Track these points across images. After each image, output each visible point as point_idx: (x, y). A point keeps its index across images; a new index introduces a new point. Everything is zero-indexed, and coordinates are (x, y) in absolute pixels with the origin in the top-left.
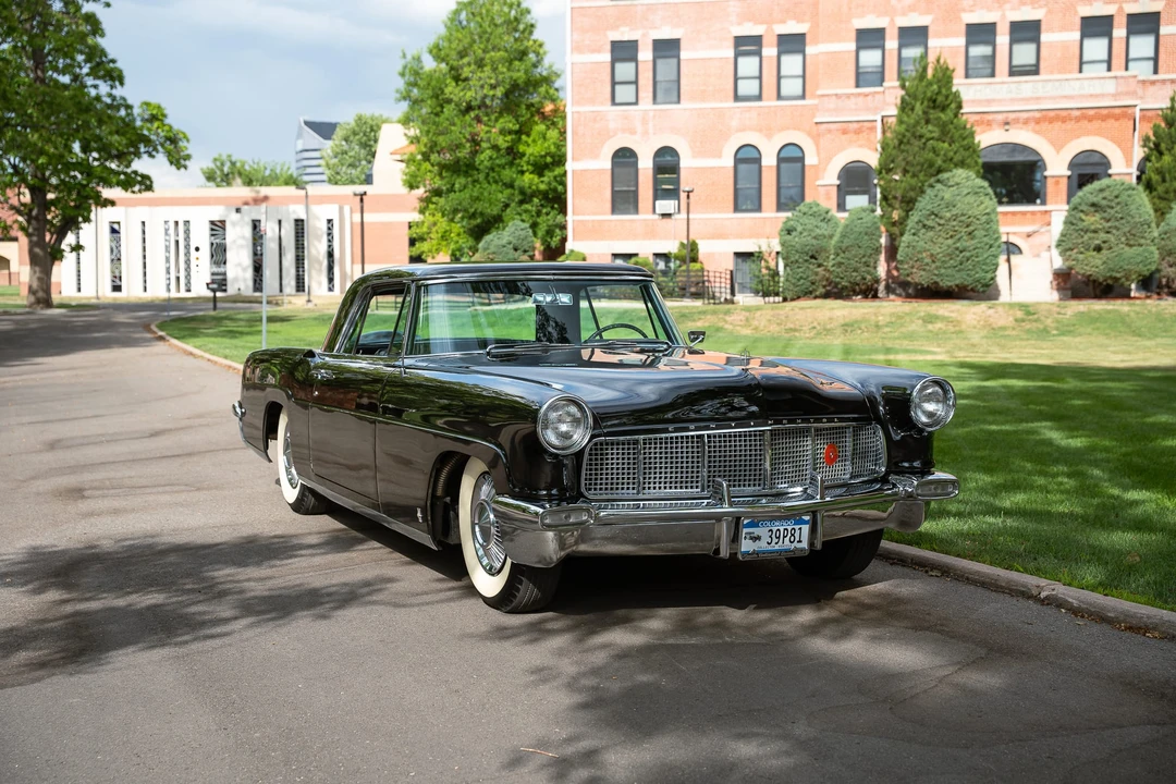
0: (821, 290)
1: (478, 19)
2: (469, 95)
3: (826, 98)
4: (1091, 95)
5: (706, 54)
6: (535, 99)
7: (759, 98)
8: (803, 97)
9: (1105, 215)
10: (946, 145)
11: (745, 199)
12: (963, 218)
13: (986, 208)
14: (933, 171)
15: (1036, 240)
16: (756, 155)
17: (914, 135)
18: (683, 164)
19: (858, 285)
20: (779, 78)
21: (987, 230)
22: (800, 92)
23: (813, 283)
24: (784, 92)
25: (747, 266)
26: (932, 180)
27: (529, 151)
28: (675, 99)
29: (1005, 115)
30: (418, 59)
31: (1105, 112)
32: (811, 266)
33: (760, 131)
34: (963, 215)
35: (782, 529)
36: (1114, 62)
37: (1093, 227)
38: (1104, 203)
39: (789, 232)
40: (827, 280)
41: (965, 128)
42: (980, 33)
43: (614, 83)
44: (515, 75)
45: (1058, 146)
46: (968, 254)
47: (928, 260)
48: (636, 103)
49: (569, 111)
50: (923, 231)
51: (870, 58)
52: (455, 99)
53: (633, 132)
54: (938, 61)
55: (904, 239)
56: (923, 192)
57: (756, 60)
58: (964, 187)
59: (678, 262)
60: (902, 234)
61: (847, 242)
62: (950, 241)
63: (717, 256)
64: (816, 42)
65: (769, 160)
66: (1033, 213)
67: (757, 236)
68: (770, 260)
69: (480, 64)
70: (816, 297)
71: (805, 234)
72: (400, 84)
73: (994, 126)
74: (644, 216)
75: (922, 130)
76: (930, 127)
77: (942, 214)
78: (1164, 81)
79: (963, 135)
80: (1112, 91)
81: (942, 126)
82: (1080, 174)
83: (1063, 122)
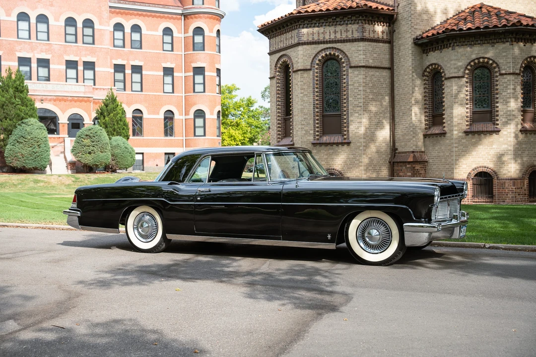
4: (76, 92)
9: (92, 140)
10: (24, 108)
12: (36, 139)
13: (45, 135)
14: (20, 118)
15: (55, 149)
17: (9, 102)
21: (45, 144)
26: (20, 122)
29: (41, 97)
31: (81, 99)
36: (79, 79)
37: (87, 144)
38: (91, 135)
41: (31, 101)
42: (24, 61)
45: (63, 112)
46: (38, 154)
47: (21, 157)
50: (17, 144)
54: (17, 72)
55: (7, 147)
56: (15, 127)
58: (34, 126)
60: (5, 145)
62: (30, 149)
66: (54, 138)
73: (37, 101)
75: (13, 100)
76: (17, 100)
77: (26, 137)
78: (101, 89)
79: (30, 104)
80: (84, 91)
81: (22, 99)
82: (72, 123)
83: (65, 101)
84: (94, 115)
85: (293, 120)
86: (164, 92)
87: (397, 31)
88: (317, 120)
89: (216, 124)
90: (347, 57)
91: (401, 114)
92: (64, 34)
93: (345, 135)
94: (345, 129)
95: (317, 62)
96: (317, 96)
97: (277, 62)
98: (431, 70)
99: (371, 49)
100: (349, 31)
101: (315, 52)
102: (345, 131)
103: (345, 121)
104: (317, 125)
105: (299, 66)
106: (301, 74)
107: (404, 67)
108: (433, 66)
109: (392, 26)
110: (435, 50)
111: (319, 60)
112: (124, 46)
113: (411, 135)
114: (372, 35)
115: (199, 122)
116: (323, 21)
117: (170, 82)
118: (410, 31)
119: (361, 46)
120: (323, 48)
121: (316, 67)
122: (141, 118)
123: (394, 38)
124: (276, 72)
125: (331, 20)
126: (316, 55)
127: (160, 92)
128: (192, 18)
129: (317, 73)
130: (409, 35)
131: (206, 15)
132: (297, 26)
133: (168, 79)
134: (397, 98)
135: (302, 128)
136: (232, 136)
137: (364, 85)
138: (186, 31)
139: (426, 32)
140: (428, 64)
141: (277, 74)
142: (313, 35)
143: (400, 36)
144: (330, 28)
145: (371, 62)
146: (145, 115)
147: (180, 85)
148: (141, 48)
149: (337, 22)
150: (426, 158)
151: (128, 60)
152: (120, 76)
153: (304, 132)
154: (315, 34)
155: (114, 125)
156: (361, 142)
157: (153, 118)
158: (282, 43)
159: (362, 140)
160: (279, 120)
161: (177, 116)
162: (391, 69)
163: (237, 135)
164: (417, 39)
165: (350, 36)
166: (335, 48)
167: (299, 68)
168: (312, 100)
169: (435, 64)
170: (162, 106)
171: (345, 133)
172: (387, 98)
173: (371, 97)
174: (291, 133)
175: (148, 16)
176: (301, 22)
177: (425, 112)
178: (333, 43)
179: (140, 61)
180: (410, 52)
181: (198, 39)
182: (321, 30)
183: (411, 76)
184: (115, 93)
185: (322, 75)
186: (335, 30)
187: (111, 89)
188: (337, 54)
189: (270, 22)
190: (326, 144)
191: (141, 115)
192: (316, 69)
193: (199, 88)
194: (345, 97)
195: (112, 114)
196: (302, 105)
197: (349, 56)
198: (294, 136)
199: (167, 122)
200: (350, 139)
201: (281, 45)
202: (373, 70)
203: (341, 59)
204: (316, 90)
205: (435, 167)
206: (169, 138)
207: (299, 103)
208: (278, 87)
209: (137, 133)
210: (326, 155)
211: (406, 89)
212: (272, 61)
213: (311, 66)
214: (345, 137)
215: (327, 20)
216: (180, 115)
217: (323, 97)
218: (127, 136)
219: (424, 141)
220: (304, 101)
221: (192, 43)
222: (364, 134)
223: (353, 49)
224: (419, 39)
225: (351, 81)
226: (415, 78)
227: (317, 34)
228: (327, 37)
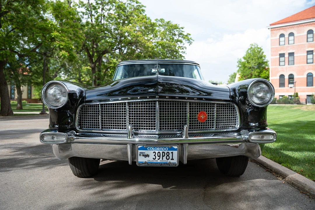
1: (252, 51)
2: (250, 66)
5: (301, 55)
6: (264, 66)
7: (313, 63)
11: (309, 84)
16: (312, 75)
18: (295, 77)
25: (310, 98)
27: (262, 76)
28: (293, 64)
30: (241, 59)
33: (313, 70)
35: (161, 152)
43: (280, 62)
44: (259, 61)
48: (285, 65)
49: (270, 67)
52: (247, 66)
53: (284, 71)
57: (312, 55)
59: (294, 97)
63: (303, 95)
67: (313, 91)
69: (252, 59)
72: (237, 64)
74: (286, 88)
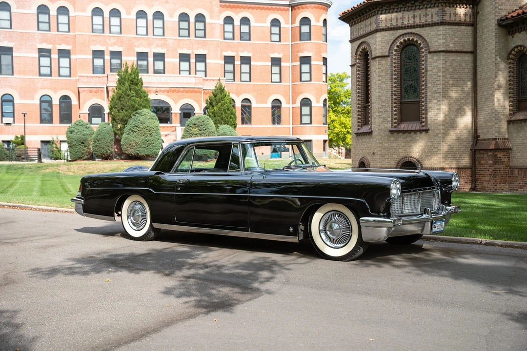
0: (86, 157)
3: (83, 77)
4: (187, 83)
5: (25, 55)
7: (51, 75)
8: (70, 76)
9: (199, 128)
10: (138, 99)
11: (45, 118)
12: (148, 128)
13: (156, 124)
14: (134, 109)
15: (169, 137)
16: (50, 99)
17: (125, 94)
18: (15, 102)
19: (104, 154)
20: (59, 67)
21: (157, 133)
22: (68, 74)
23: (83, 154)
24: (61, 74)
25: (47, 147)
26: (134, 113)
28: (11, 73)
29: (156, 88)
31: (192, 89)
32: (82, 147)
33: (51, 89)
34: (148, 127)
36: (191, 71)
37: (195, 133)
38: (199, 124)
39: (71, 132)
40: (88, 152)
41: (145, 93)
42: (142, 56)
45: (176, 102)
46: (150, 142)
47: (135, 145)
50: (132, 133)
51: (99, 62)
54: (133, 66)
55: (123, 136)
56: (130, 117)
57: (48, 59)
58: (147, 116)
59: (14, 145)
60: (122, 134)
61: (99, 137)
62: (143, 137)
63: (33, 141)
64: (75, 54)
65: (56, 102)
66: (167, 127)
67: (51, 134)
68: (57, 144)
70: (84, 160)
71: (79, 133)
73: (152, 93)
75: (129, 92)
76: (132, 92)
77: (139, 126)
78: (210, 80)
79: (144, 95)
80: (194, 82)
81: (136, 91)
82: (184, 113)
83: (177, 92)
84: (204, 105)
85: (371, 107)
86: (272, 82)
87: (480, 13)
88: (395, 107)
89: (323, 111)
90: (426, 42)
91: (483, 99)
92: (178, 29)
93: (423, 122)
94: (424, 116)
95: (395, 48)
96: (395, 83)
97: (357, 50)
98: (517, 52)
99: (451, 33)
100: (428, 15)
101: (393, 38)
102: (423, 118)
103: (423, 108)
104: (395, 113)
105: (377, 53)
106: (379, 60)
107: (487, 51)
108: (519, 48)
109: (475, 7)
110: (521, 31)
111: (398, 46)
112: (233, 39)
113: (494, 121)
114: (453, 19)
115: (306, 110)
116: (402, 6)
117: (278, 71)
118: (494, 12)
119: (440, 31)
120: (401, 34)
121: (394, 53)
122: (250, 107)
123: (478, 20)
124: (356, 59)
125: (410, 4)
126: (394, 41)
127: (268, 82)
128: (299, 9)
129: (395, 59)
130: (493, 16)
131: (313, 5)
132: (375, 12)
133: (276, 69)
134: (479, 83)
135: (379, 116)
136: (343, 124)
137: (443, 70)
138: (293, 22)
139: (513, 12)
140: (513, 46)
141: (358, 61)
142: (391, 21)
143: (483, 18)
144: (409, 13)
145: (451, 47)
146: (254, 104)
147: (287, 74)
148: (250, 40)
149: (416, 6)
150: (510, 145)
151: (237, 52)
152: (229, 67)
153: (382, 120)
154: (394, 19)
155: (222, 114)
156: (440, 130)
157: (261, 107)
158: (362, 30)
159: (441, 127)
160: (358, 108)
161: (284, 105)
162: (474, 53)
163: (348, 122)
164: (501, 20)
165: (429, 21)
166: (414, 33)
167: (377, 55)
168: (389, 88)
169: (521, 46)
170: (269, 95)
171: (424, 120)
172: (469, 84)
173: (451, 82)
174: (369, 121)
175: (257, 9)
176: (379, 8)
177: (510, 97)
178: (411, 28)
179: (248, 52)
180: (494, 34)
181: (305, 29)
182: (400, 15)
183: (494, 60)
184: (224, 83)
185: (401, 62)
186: (414, 15)
187: (219, 80)
188: (415, 39)
189: (350, 10)
190: (404, 132)
191: (249, 104)
192: (395, 56)
193: (306, 77)
194: (423, 83)
195: (220, 104)
196: (380, 92)
197: (428, 41)
198: (372, 123)
199: (275, 110)
200: (428, 127)
201: (362, 33)
202: (454, 54)
203: (420, 44)
204: (394, 77)
205: (518, 154)
206: (276, 126)
207: (377, 91)
208: (358, 74)
209: (246, 122)
210: (404, 142)
211: (489, 74)
212: (353, 49)
213: (389, 53)
214: (423, 124)
215: (406, 5)
216: (287, 104)
217: (401, 83)
218: (234, 124)
219: (508, 128)
220: (382, 88)
221: (299, 33)
222: (443, 121)
223: (432, 33)
224: (504, 20)
225: (430, 66)
226: (500, 62)
227: (395, 20)
228: (406, 23)
